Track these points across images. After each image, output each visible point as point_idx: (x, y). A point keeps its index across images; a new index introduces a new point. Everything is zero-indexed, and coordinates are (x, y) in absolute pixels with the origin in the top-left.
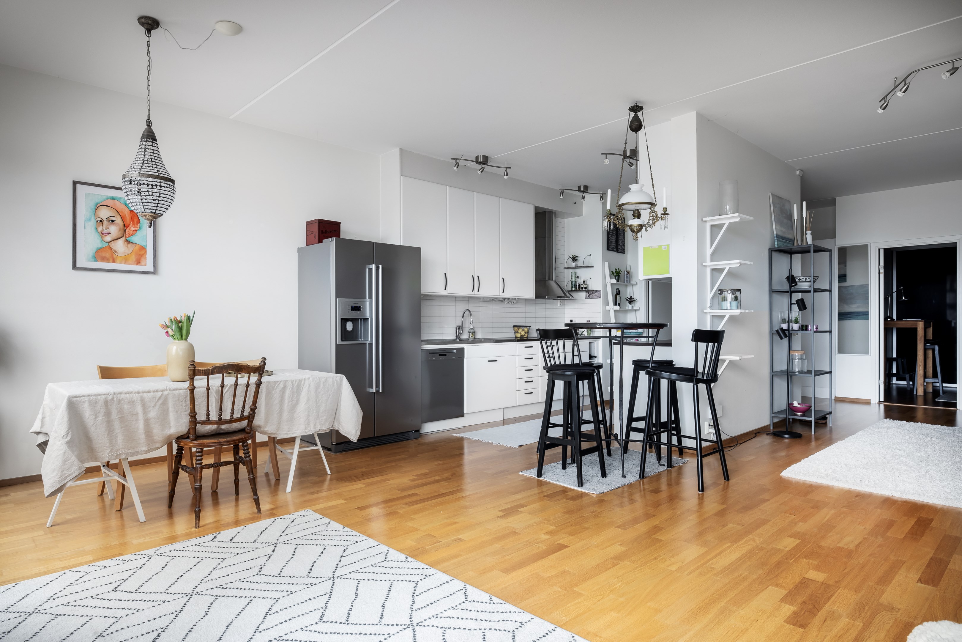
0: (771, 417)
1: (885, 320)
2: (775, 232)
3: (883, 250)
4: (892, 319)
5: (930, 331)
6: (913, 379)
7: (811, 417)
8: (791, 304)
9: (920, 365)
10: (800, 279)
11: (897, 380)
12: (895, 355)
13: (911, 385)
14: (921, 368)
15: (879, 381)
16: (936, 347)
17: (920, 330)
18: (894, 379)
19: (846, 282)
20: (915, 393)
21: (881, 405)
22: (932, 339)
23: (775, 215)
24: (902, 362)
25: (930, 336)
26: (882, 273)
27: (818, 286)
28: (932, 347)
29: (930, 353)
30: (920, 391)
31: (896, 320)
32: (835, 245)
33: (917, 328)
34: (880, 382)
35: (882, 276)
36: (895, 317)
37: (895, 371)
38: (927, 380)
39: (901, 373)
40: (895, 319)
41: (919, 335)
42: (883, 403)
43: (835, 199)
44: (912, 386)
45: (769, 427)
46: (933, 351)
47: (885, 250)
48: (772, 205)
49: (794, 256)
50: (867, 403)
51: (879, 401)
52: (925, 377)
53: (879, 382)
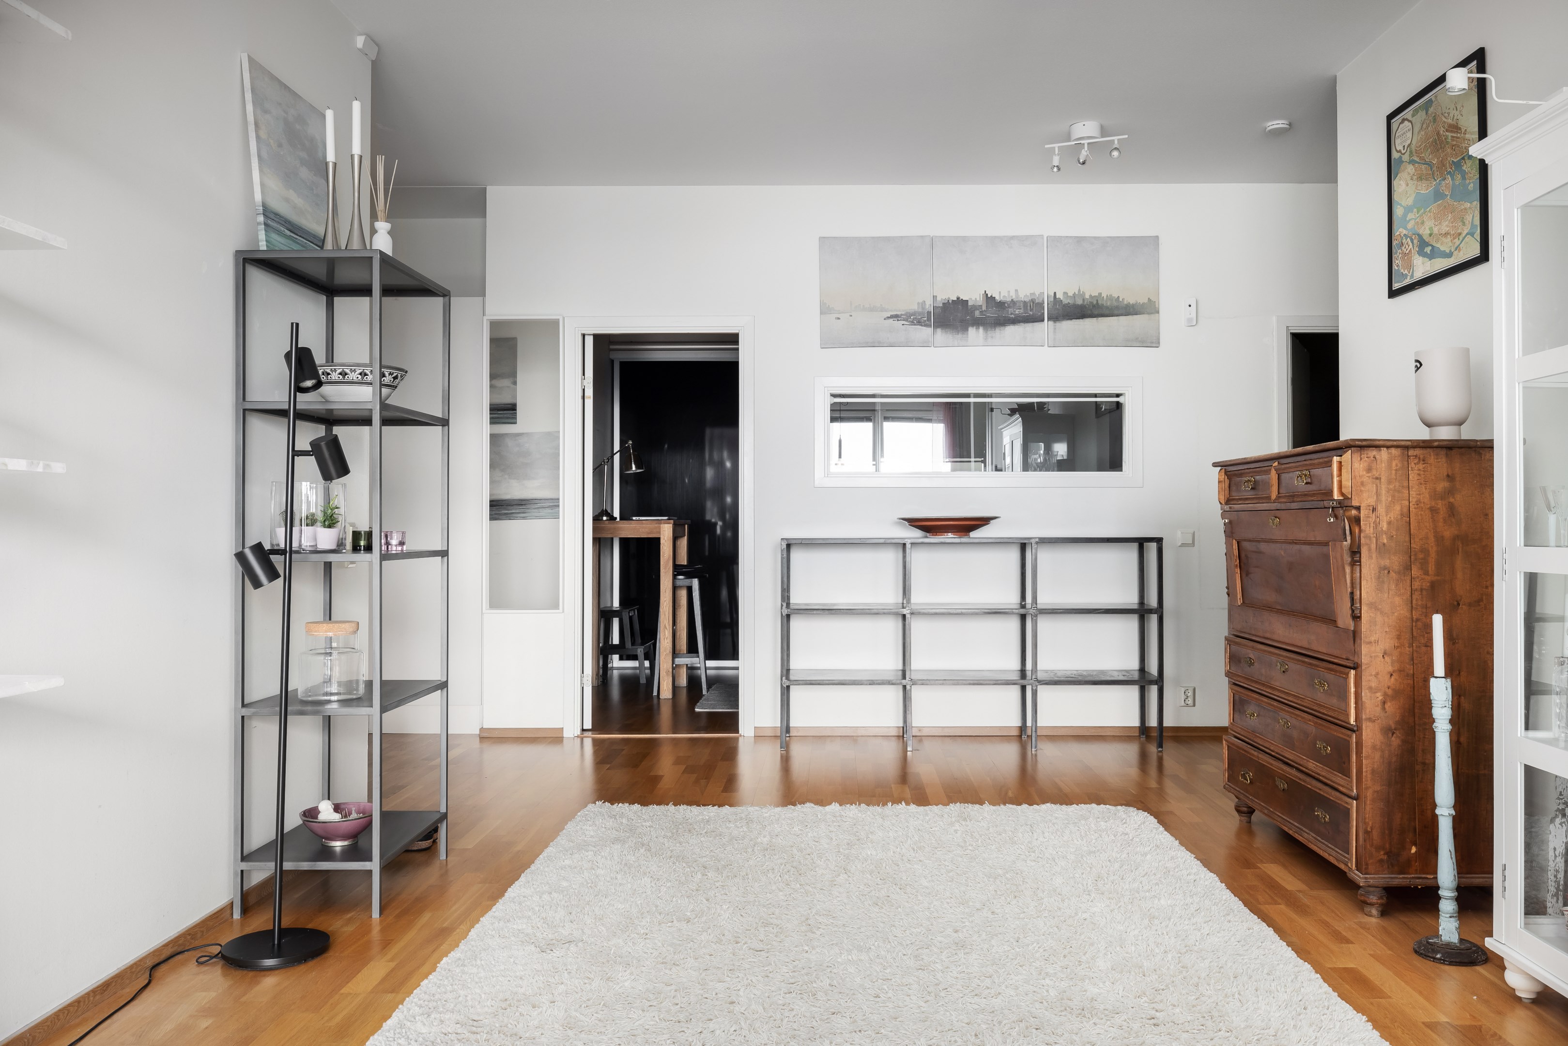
0: (235, 873)
1: (596, 519)
2: (258, 197)
3: (592, 337)
4: (612, 518)
5: (683, 543)
6: (651, 656)
7: (370, 859)
8: (295, 453)
9: (665, 627)
10: (344, 374)
11: (621, 659)
12: (616, 604)
13: (646, 668)
14: (667, 633)
15: (582, 677)
16: (695, 583)
17: (666, 544)
18: (616, 657)
19: (515, 423)
20: (655, 693)
21: (585, 739)
22: (686, 564)
23: (263, 135)
24: (631, 618)
25: (683, 560)
26: (589, 397)
27: (401, 399)
28: (687, 582)
29: (683, 594)
30: (665, 688)
31: (618, 519)
32: (484, 314)
33: (659, 539)
34: (585, 679)
35: (589, 403)
36: (616, 513)
37: (616, 640)
38: (678, 661)
39: (628, 644)
40: (616, 518)
41: (663, 556)
42: (589, 734)
43: (484, 191)
44: (648, 672)
45: (229, 912)
46: (690, 589)
47: (598, 338)
48: (249, 96)
49: (340, 302)
50: (554, 738)
51: (583, 730)
52: (675, 654)
53: (581, 680)
